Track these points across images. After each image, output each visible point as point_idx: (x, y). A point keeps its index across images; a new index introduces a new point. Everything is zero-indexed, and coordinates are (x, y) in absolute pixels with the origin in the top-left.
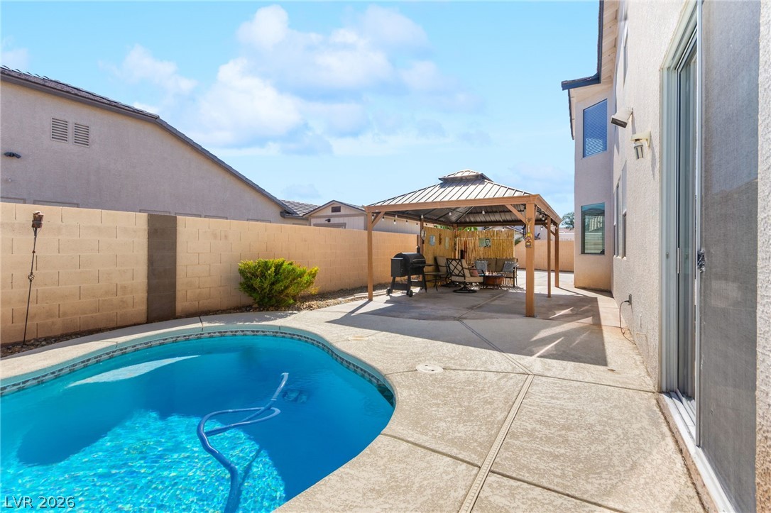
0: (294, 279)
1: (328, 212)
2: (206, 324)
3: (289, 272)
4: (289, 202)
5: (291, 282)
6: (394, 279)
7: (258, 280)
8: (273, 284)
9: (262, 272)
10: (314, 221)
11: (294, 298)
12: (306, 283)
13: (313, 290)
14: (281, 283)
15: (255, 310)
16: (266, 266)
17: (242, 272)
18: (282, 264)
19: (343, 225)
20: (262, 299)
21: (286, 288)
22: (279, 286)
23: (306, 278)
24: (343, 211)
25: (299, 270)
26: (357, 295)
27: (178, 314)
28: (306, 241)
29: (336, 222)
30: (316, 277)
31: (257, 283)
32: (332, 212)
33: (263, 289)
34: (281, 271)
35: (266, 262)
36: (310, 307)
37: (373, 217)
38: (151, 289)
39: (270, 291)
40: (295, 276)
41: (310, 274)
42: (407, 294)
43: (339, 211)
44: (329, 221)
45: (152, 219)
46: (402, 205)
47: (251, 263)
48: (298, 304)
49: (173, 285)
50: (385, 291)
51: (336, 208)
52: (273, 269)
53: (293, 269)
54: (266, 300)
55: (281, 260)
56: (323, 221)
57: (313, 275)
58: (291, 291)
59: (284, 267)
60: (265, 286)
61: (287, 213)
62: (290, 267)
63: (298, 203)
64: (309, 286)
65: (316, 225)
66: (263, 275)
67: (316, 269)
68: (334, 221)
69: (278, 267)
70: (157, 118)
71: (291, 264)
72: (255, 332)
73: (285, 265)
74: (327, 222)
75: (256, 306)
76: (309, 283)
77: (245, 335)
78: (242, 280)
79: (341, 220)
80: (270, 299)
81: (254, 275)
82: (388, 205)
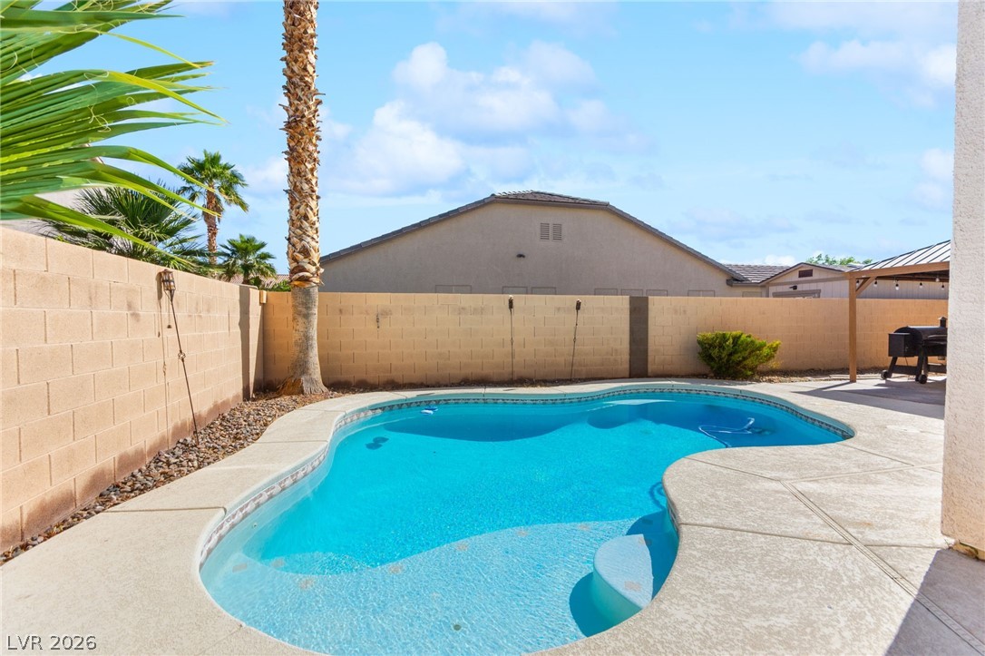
0: (753, 351)
1: (795, 277)
2: (674, 383)
3: (747, 344)
4: (737, 266)
5: (750, 354)
6: (895, 360)
7: (717, 350)
8: (731, 355)
9: (720, 343)
10: (773, 289)
11: (752, 369)
12: (766, 357)
13: (773, 364)
14: (739, 354)
15: (712, 378)
16: (724, 338)
17: (699, 342)
18: (740, 336)
19: (816, 293)
20: (720, 368)
21: (744, 359)
22: (737, 357)
23: (766, 351)
24: (816, 275)
25: (758, 342)
26: (833, 376)
27: (649, 374)
28: (764, 313)
29: (804, 289)
30: (778, 352)
31: (715, 353)
32: (800, 276)
33: (721, 359)
34: (739, 342)
35: (724, 334)
36: (770, 381)
37: (858, 285)
38: (632, 353)
39: (728, 361)
40: (754, 349)
41: (770, 348)
42: (917, 379)
43: (811, 275)
44: (795, 288)
45: (633, 300)
46: (903, 267)
47: (709, 335)
48: (757, 377)
49: (646, 351)
50: (879, 375)
51: (805, 272)
52: (731, 340)
53: (752, 342)
54: (724, 369)
55: (738, 333)
56: (787, 289)
57: (775, 349)
58: (748, 362)
59: (742, 339)
60: (723, 356)
61: (735, 279)
62: (749, 339)
63: (749, 266)
64: (769, 359)
65: (776, 295)
66: (721, 346)
67: (778, 342)
68: (800, 288)
69: (736, 339)
70: (607, 205)
71: (749, 336)
72: (717, 393)
73: (744, 337)
74: (792, 290)
75: (712, 375)
76: (769, 357)
77: (708, 395)
78: (700, 349)
79: (813, 287)
80: (727, 369)
81: (712, 346)
82: (880, 269)
